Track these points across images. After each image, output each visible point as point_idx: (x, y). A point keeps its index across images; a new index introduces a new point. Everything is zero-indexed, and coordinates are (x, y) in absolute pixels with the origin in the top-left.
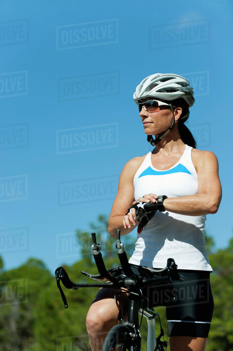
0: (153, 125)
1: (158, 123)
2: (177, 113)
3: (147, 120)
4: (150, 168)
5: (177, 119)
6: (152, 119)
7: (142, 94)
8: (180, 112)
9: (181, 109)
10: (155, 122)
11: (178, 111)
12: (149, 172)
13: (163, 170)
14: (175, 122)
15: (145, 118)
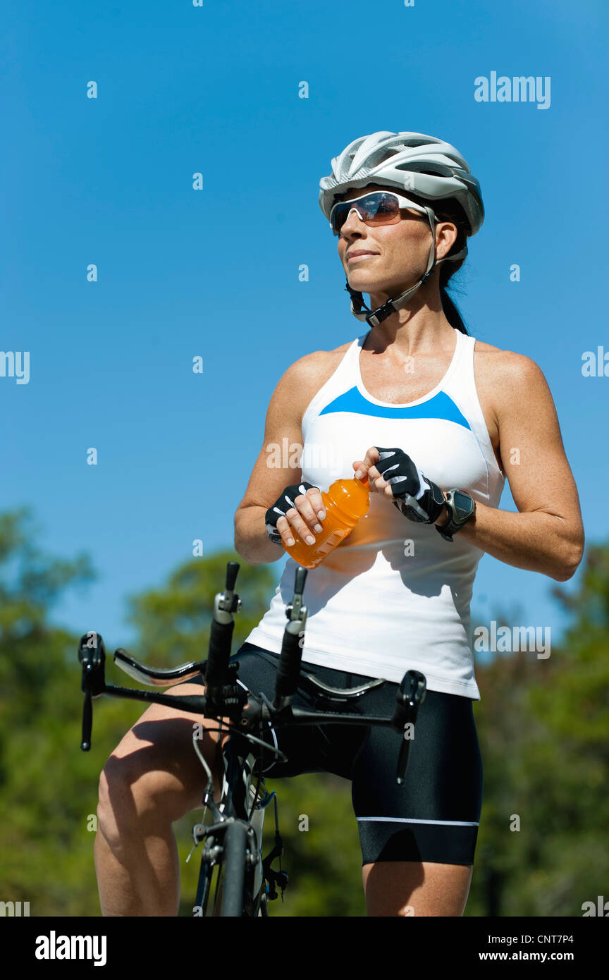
0: (378, 260)
1: (393, 257)
2: (442, 236)
3: (360, 245)
4: (354, 391)
5: (443, 255)
6: (379, 245)
7: (355, 174)
8: (451, 236)
9: (455, 229)
10: (386, 253)
11: (446, 232)
12: (350, 402)
13: (393, 403)
14: (438, 262)
15: (357, 239)
